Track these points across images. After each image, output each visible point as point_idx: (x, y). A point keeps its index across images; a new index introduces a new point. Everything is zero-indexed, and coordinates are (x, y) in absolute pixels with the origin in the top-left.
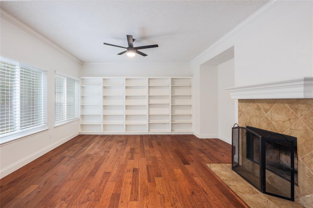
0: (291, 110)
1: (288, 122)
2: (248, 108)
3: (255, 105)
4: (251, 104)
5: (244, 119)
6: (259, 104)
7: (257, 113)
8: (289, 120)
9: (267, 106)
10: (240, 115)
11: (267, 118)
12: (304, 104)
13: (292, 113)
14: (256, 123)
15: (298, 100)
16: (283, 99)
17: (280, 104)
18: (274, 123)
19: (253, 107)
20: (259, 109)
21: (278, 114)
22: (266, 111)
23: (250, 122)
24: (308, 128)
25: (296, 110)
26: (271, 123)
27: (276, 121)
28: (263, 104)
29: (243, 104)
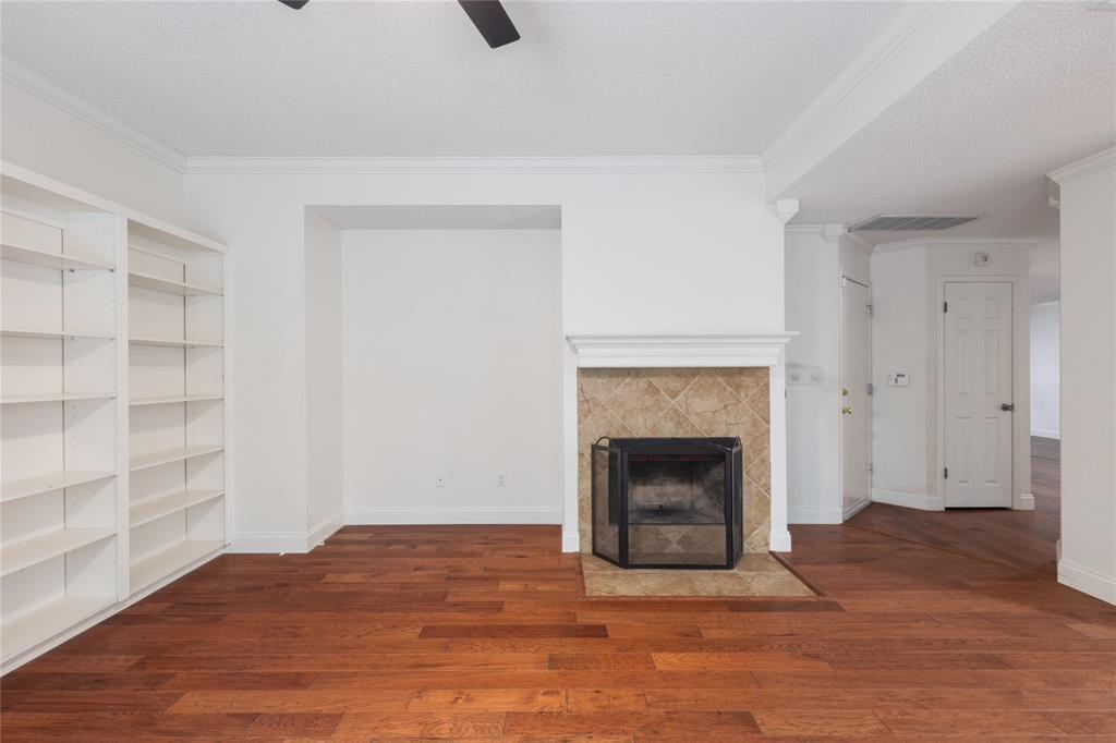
0: (729, 389)
1: (724, 412)
2: (619, 391)
3: (642, 383)
4: (627, 380)
5: (602, 421)
6: (655, 381)
7: (649, 400)
8: (725, 407)
9: (674, 383)
10: (583, 414)
11: (676, 410)
12: (750, 376)
13: (731, 393)
14: (642, 426)
15: (741, 371)
16: (713, 368)
17: (708, 378)
18: (693, 418)
19: (634, 387)
20: (654, 391)
21: (701, 397)
22: (674, 395)
23: (624, 428)
24: (757, 417)
25: (738, 387)
26: (687, 419)
27: (698, 415)
28: (665, 379)
29: (600, 381)
